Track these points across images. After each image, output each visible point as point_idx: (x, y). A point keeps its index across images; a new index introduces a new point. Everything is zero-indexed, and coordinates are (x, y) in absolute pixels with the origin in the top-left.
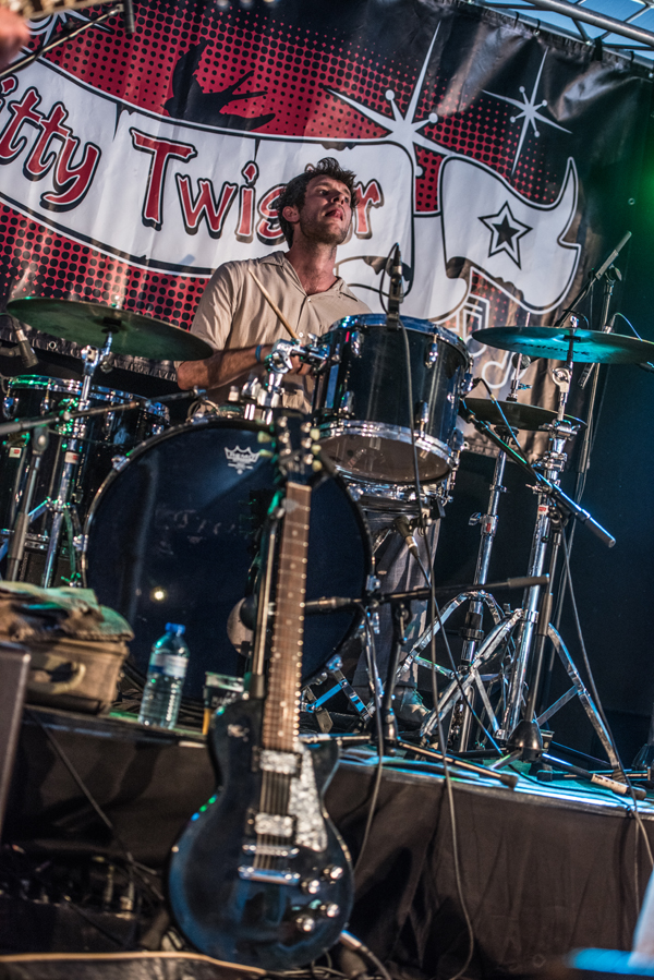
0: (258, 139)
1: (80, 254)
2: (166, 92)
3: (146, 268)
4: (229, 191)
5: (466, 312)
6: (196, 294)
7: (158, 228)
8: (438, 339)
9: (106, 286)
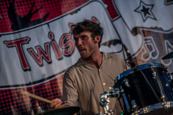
0: (48, 24)
1: (8, 93)
2: (9, 23)
3: (32, 86)
4: (47, 46)
5: (146, 45)
6: (54, 86)
7: (30, 70)
8: (153, 68)
9: (22, 99)
